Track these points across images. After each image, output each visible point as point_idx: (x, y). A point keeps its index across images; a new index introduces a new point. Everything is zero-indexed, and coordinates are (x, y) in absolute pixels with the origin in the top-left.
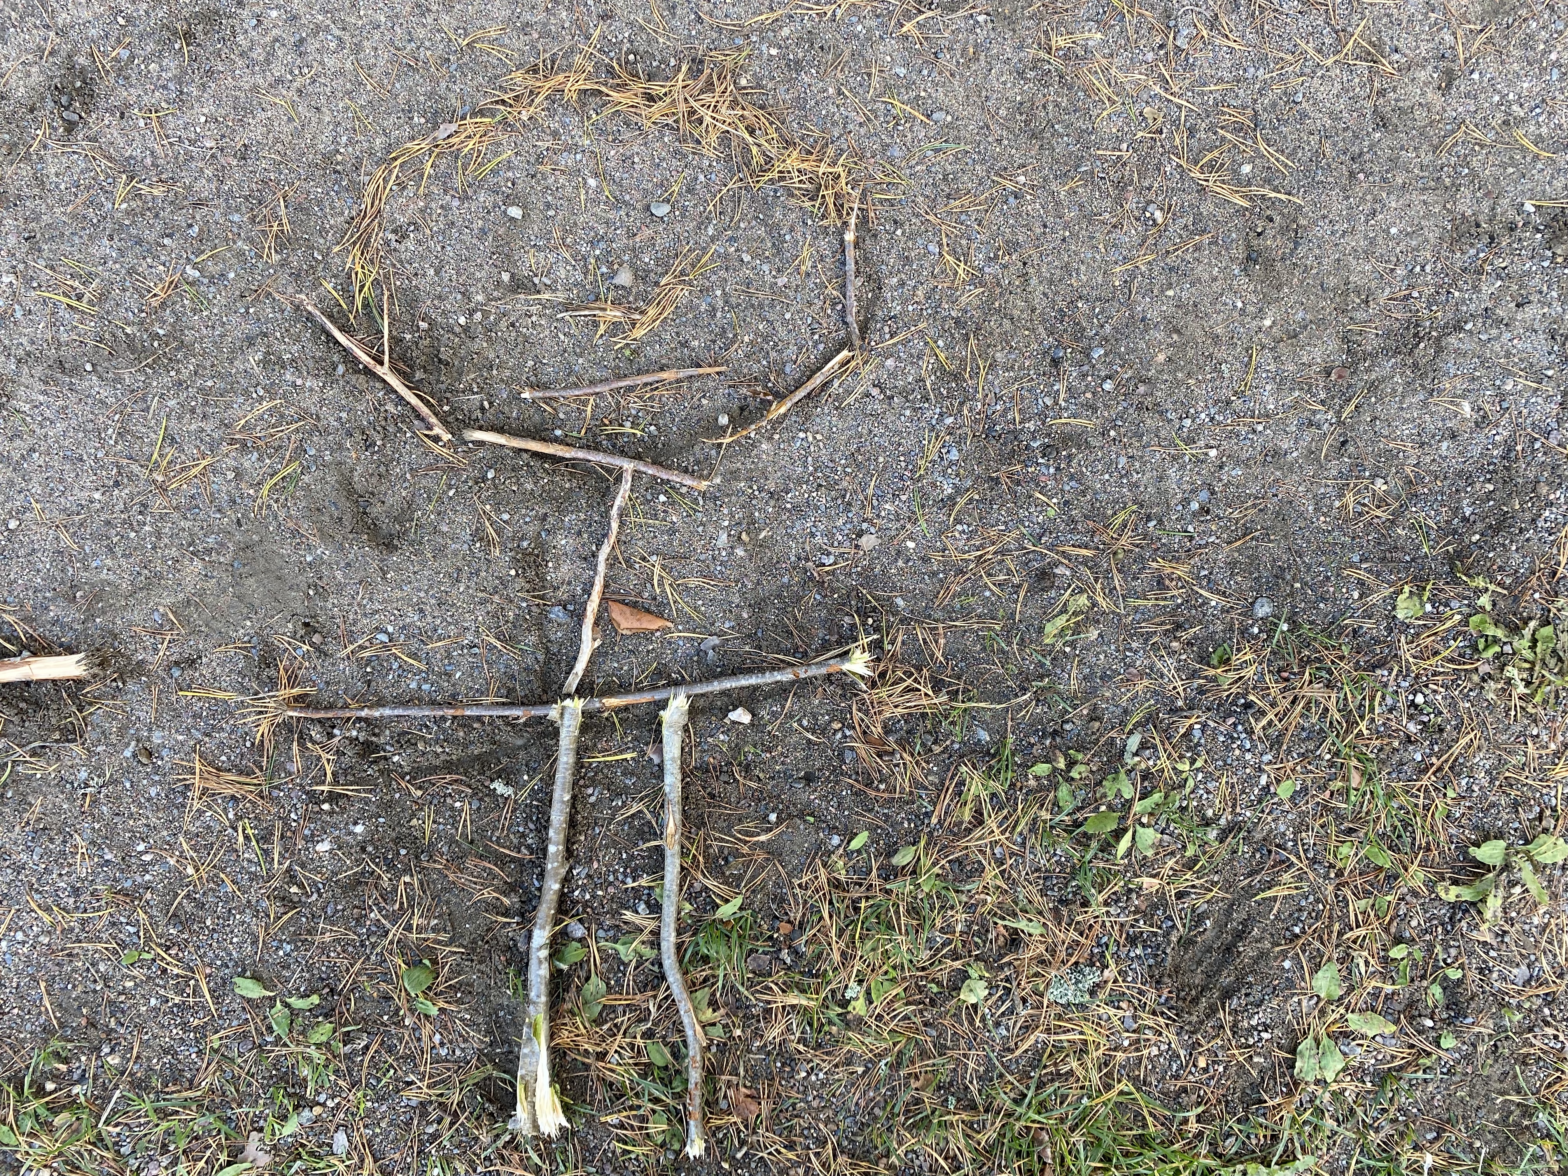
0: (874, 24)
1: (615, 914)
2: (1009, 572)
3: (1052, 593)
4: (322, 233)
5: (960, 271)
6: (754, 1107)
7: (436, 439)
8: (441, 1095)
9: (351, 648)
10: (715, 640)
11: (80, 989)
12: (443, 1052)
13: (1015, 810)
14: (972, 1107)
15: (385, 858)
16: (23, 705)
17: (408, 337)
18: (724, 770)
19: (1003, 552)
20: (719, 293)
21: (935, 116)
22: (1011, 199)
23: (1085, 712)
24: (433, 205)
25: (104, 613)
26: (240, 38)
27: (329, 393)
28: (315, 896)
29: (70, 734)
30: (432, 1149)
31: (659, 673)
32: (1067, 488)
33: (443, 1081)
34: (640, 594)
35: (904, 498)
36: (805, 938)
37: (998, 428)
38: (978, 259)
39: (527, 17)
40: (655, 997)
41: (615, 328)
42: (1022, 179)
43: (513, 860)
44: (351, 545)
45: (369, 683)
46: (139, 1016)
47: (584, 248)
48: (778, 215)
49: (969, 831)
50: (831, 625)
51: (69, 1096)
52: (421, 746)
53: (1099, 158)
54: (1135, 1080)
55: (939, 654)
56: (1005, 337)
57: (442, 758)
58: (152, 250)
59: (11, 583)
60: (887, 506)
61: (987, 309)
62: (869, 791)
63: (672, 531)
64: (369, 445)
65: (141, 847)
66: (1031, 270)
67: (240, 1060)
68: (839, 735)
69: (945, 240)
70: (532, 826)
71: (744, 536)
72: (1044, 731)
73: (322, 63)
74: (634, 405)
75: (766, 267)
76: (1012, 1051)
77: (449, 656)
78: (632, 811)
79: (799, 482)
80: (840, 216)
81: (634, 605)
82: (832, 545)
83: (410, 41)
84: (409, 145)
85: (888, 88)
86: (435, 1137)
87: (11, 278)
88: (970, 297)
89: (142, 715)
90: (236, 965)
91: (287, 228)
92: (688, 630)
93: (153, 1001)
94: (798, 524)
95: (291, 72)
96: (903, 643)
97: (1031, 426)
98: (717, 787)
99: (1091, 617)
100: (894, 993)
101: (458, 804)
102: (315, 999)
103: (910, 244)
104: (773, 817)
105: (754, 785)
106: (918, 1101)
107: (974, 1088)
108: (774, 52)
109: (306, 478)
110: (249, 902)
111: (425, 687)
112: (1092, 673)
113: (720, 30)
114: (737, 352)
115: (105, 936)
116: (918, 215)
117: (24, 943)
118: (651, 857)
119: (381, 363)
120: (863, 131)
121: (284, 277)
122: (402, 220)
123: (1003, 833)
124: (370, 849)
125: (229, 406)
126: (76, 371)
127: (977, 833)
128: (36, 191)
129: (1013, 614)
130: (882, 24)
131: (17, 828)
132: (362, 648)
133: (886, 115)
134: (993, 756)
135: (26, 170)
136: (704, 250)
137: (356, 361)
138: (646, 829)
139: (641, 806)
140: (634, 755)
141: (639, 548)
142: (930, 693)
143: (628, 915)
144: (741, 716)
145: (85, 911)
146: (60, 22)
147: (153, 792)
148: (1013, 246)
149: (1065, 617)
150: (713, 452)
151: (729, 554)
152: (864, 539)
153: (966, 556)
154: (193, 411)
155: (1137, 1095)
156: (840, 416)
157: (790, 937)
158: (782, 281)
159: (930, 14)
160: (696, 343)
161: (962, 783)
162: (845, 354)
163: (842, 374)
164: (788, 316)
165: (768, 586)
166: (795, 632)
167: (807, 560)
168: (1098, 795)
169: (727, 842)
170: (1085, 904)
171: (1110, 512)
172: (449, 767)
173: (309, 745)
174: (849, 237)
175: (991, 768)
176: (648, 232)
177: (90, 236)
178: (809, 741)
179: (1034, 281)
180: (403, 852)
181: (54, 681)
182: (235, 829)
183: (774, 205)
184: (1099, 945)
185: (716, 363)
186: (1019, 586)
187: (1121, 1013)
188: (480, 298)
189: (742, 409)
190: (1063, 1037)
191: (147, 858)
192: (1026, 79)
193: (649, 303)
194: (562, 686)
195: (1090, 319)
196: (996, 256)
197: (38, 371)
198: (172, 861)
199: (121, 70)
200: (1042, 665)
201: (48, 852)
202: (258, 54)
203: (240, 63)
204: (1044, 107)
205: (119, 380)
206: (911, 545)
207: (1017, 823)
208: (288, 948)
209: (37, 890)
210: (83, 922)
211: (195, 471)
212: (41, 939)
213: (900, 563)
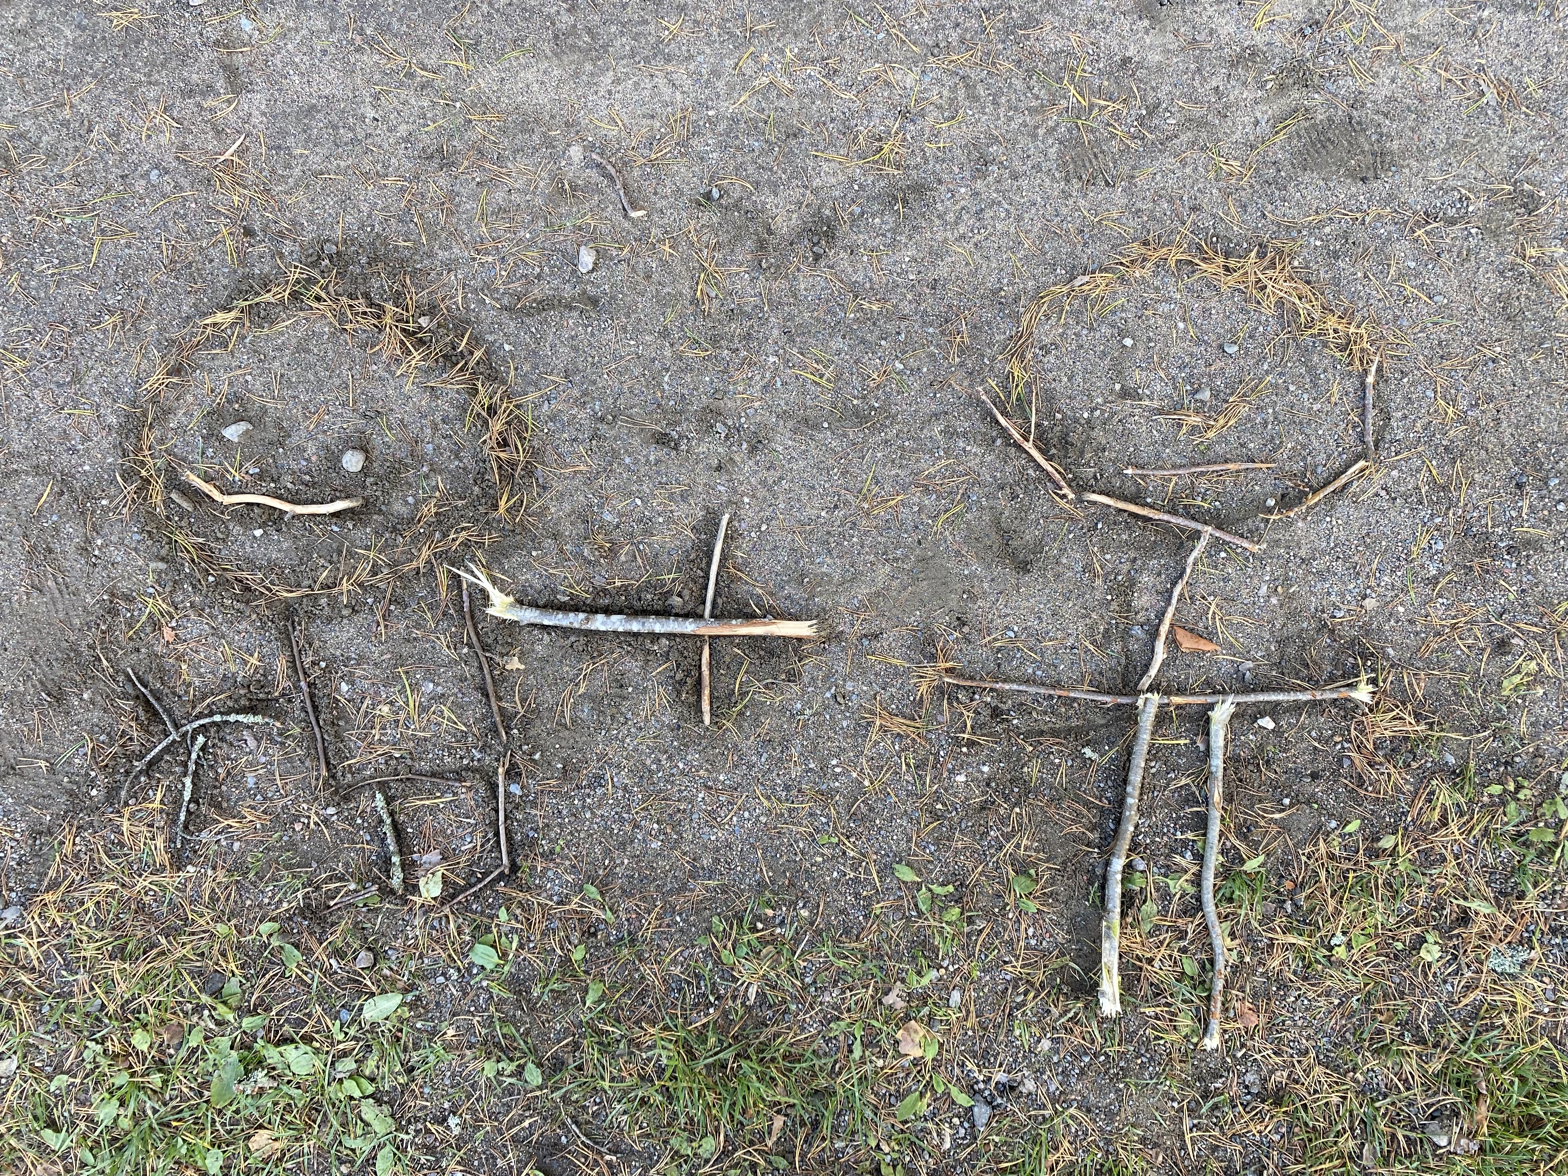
0: (1393, 228)
1: (1167, 856)
2: (1476, 638)
3: (1509, 658)
4: (990, 345)
5: (1450, 412)
6: (1254, 1018)
7: (1064, 497)
8: (1029, 974)
9: (988, 639)
10: (1250, 664)
11: (785, 858)
12: (1033, 942)
13: (1472, 819)
14: (1423, 1041)
15: (1003, 793)
16: (762, 653)
17: (1046, 423)
18: (1252, 761)
19: (1473, 622)
20: (1270, 411)
21: (1436, 299)
22: (1490, 363)
23: (1531, 750)
24: (1069, 333)
25: (821, 595)
26: (939, 205)
27: (988, 458)
28: (954, 813)
29: (792, 676)
30: (1018, 1013)
31: (1208, 683)
32: (1525, 580)
33: (1030, 964)
34: (1196, 624)
35: (1399, 574)
36: (1304, 894)
37: (1474, 529)
38: (1463, 404)
39: (1139, 205)
40: (1192, 922)
41: (1194, 429)
42: (1498, 349)
43: (1096, 807)
44: (997, 566)
45: (999, 665)
46: (824, 883)
47: (1174, 371)
48: (1316, 359)
49: (1435, 830)
50: (1336, 663)
51: (772, 935)
52: (1034, 714)
53: (1558, 338)
54: (1552, 1039)
55: (1419, 694)
56: (1482, 464)
57: (1050, 725)
58: (870, 347)
59: (760, 567)
60: (1386, 579)
61: (1469, 441)
62: (1359, 790)
63: (1226, 580)
64: (1014, 497)
65: (834, 762)
66: (1503, 416)
67: (893, 926)
68: (1339, 747)
69: (1439, 389)
70: (1110, 783)
71: (1279, 589)
72: (1498, 760)
73: (994, 227)
74: (1202, 485)
75: (1306, 396)
76: (1456, 1004)
77: (1056, 653)
78: (1182, 783)
79: (1323, 553)
80: (1362, 364)
81: (1192, 631)
82: (1343, 603)
83: (1057, 216)
84: (1052, 288)
85: (1400, 275)
86: (1023, 1004)
87: (776, 359)
88: (1456, 432)
89: (840, 669)
90: (895, 856)
91: (967, 340)
92: (1230, 655)
93: (835, 874)
94: (1319, 586)
95: (972, 231)
96: (1392, 682)
97: (1499, 530)
98: (1245, 773)
99: (1538, 678)
100: (1369, 945)
101: (1057, 761)
102: (951, 888)
103: (1412, 389)
104: (1287, 801)
105: (1273, 776)
106: (1382, 1032)
107: (1425, 1028)
108: (1318, 243)
109: (968, 516)
110: (906, 811)
111: (1039, 673)
112: (1537, 721)
113: (1279, 225)
114: (1283, 454)
115: (805, 822)
116: (1419, 369)
117: (749, 820)
118: (1192, 819)
119: (1028, 441)
120: (1381, 305)
121: (960, 374)
122: (1047, 341)
123: (1461, 834)
124: (993, 784)
125: (918, 461)
126: (816, 427)
127: (1443, 832)
128: (791, 300)
129: (1479, 670)
130: (1399, 229)
131: (752, 738)
132: (995, 640)
133: (1398, 295)
134: (1458, 776)
135: (784, 284)
136: (1261, 381)
137: (1010, 436)
138: (1190, 798)
139: (1188, 781)
140: (1187, 741)
141: (1201, 590)
142: (1413, 722)
143: (1178, 858)
144: (1267, 723)
145: (793, 802)
146: (815, 184)
147: (845, 724)
148: (1490, 398)
149: (1519, 677)
150: (1262, 525)
151: (1265, 602)
152: (1367, 600)
153: (1444, 623)
154: (893, 461)
155: (1555, 1051)
156: (1356, 508)
157: (1292, 893)
158: (1316, 407)
159: (1436, 225)
160: (1252, 445)
161: (1433, 793)
162: (1361, 464)
163: (1359, 478)
164: (1320, 432)
165: (1292, 629)
166: (1311, 664)
167: (1323, 612)
168: (1538, 814)
169: (1250, 815)
170: (1521, 896)
171: (1556, 602)
172: (1054, 733)
173: (955, 704)
174: (1370, 379)
175: (1455, 784)
176: (1219, 364)
177: (830, 334)
178: (1315, 748)
179: (1505, 424)
180: (1016, 790)
181: (784, 637)
182: (900, 758)
183: (1313, 352)
184: (1527, 931)
185: (1266, 462)
186: (1484, 650)
187: (1544, 986)
188: (1100, 400)
189: (1283, 496)
190: (1496, 998)
191: (838, 770)
192: (1505, 277)
193: (1219, 414)
194: (1136, 685)
195: (1547, 457)
196: (1477, 405)
197: (790, 424)
198: (855, 775)
199: (854, 220)
200: (1499, 710)
201: (771, 757)
202: (950, 217)
203: (937, 222)
204: (1518, 298)
205: (845, 435)
206: (1401, 609)
207: (1472, 828)
208: (933, 848)
209: (762, 784)
210: (790, 810)
211: (893, 503)
212: (761, 818)
213: (1392, 622)
